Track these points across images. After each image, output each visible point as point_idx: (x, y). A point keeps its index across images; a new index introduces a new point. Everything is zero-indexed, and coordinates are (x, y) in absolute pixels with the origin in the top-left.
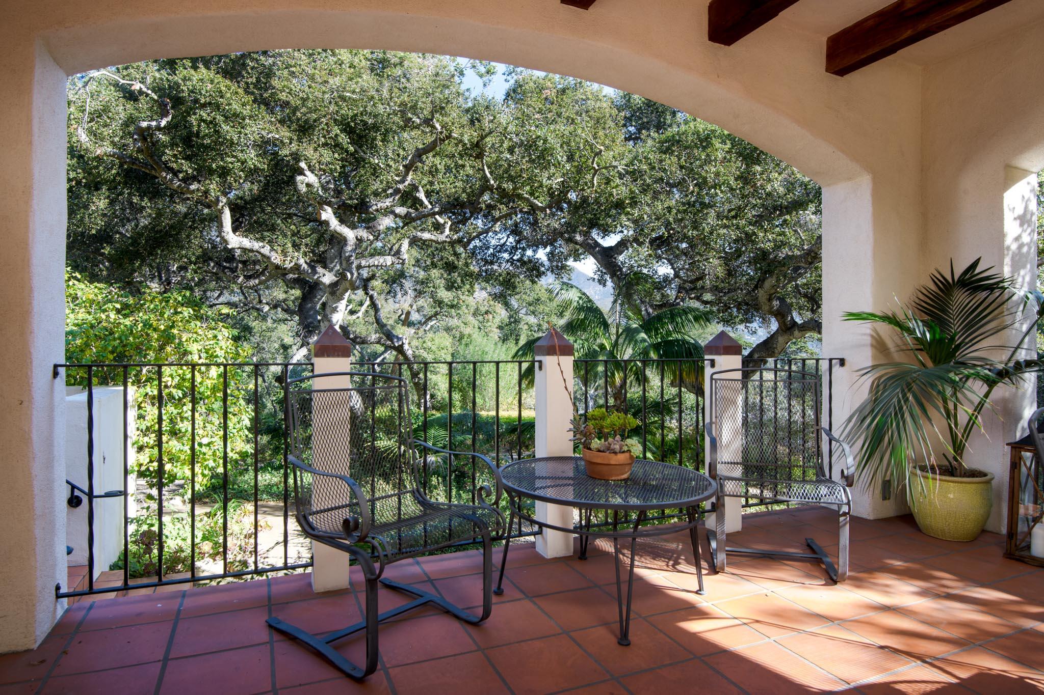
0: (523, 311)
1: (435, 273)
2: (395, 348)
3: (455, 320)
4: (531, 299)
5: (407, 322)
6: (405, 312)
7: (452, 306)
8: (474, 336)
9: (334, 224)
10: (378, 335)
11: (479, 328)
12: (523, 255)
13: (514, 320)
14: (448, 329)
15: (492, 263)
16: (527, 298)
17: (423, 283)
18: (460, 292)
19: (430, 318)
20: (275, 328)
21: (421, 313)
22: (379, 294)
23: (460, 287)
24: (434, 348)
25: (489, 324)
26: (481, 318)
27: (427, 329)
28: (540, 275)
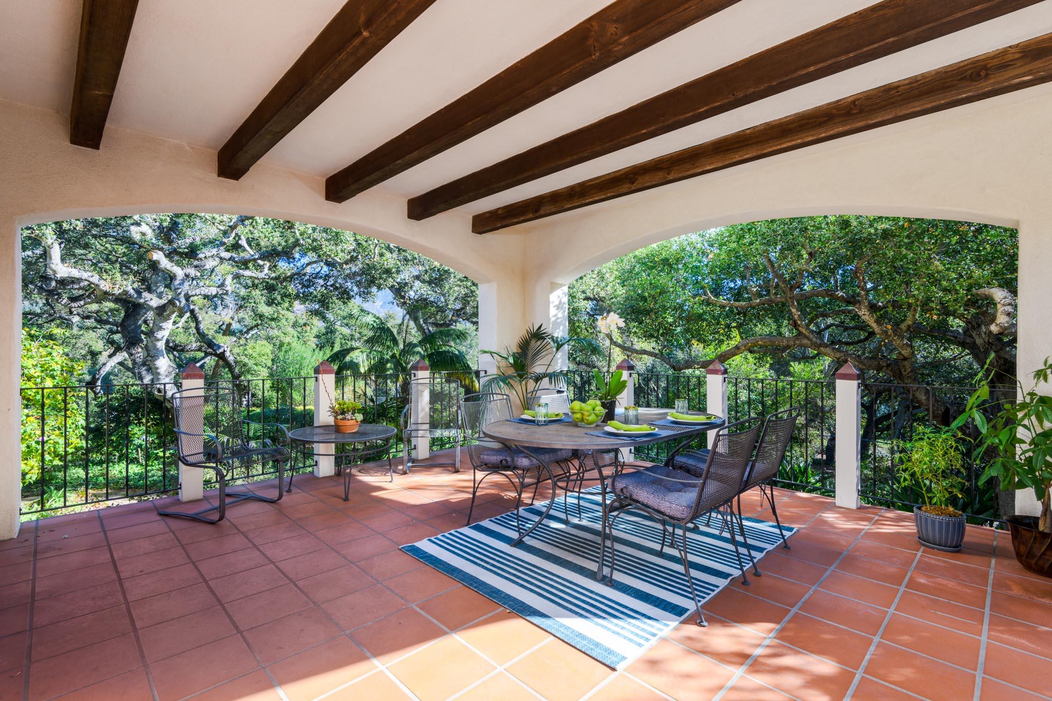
0: (339, 323)
1: (256, 293)
2: (216, 355)
3: (276, 331)
4: (345, 314)
5: (227, 331)
6: (226, 323)
7: (273, 319)
8: (294, 345)
9: (165, 263)
10: (198, 344)
11: (298, 337)
12: (336, 282)
13: (330, 331)
14: (269, 339)
15: (308, 287)
16: (341, 312)
17: (243, 299)
18: (279, 308)
19: (252, 328)
20: (82, 335)
21: (243, 324)
22: (201, 309)
23: (279, 303)
24: (254, 355)
25: (307, 334)
26: (299, 329)
27: (248, 337)
28: (349, 298)
